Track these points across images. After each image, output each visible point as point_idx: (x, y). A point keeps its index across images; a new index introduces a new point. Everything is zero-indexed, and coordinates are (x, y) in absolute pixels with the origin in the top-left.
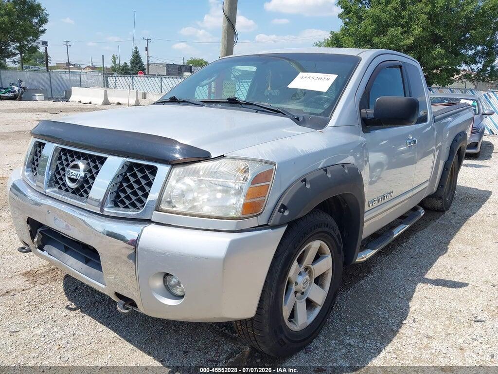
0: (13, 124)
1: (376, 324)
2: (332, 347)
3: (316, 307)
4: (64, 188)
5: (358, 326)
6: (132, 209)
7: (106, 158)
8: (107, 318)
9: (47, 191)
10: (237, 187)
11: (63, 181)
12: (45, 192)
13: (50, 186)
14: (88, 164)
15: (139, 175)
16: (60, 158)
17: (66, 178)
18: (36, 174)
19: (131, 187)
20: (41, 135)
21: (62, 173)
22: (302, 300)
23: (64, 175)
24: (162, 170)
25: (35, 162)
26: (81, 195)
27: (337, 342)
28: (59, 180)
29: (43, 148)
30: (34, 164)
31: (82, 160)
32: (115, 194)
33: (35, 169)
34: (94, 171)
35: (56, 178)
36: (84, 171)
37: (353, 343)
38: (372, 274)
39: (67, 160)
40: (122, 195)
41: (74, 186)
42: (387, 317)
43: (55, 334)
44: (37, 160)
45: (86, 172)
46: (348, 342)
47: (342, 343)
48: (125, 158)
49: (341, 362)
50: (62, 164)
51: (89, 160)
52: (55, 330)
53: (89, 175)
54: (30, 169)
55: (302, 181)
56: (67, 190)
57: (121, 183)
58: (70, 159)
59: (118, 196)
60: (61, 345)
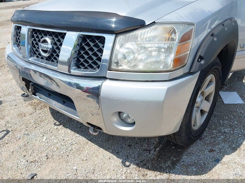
0: (4, 16)
1: (237, 118)
2: (215, 135)
3: (205, 113)
4: (40, 57)
5: (227, 120)
6: (90, 69)
7: (65, 34)
8: (80, 127)
9: (30, 59)
10: (166, 46)
11: (38, 52)
12: (29, 60)
13: (31, 56)
14: (53, 39)
15: (92, 44)
16: (33, 36)
17: (40, 50)
18: (20, 48)
19: (87, 53)
20: (18, 21)
21: (37, 46)
22: (199, 111)
23: (38, 48)
24: (109, 38)
25: (18, 40)
26: (52, 61)
27: (217, 131)
28: (36, 52)
29: (21, 30)
30: (17, 41)
31: (48, 36)
32: (76, 59)
33: (19, 45)
34: (58, 43)
35: (33, 50)
36: (51, 44)
37: (227, 132)
38: (226, 86)
39: (38, 37)
40: (82, 60)
41: (46, 55)
42: (243, 112)
43: (53, 140)
44: (19, 39)
45: (53, 45)
46: (223, 130)
47: (220, 132)
48: (79, 32)
49: (223, 144)
50: (35, 40)
51: (53, 36)
52: (52, 138)
53: (55, 47)
54: (16, 45)
55: (211, 36)
56: (42, 58)
57: (79, 51)
58: (40, 36)
59: (78, 61)
60: (58, 147)
